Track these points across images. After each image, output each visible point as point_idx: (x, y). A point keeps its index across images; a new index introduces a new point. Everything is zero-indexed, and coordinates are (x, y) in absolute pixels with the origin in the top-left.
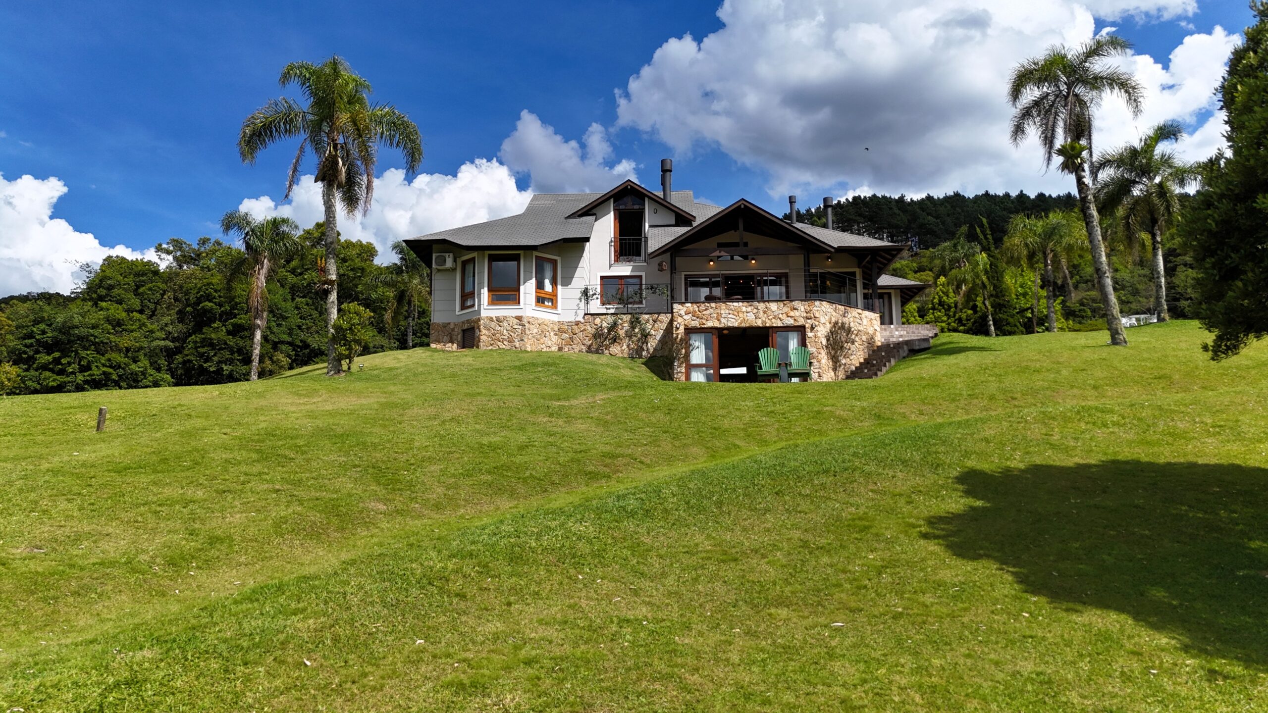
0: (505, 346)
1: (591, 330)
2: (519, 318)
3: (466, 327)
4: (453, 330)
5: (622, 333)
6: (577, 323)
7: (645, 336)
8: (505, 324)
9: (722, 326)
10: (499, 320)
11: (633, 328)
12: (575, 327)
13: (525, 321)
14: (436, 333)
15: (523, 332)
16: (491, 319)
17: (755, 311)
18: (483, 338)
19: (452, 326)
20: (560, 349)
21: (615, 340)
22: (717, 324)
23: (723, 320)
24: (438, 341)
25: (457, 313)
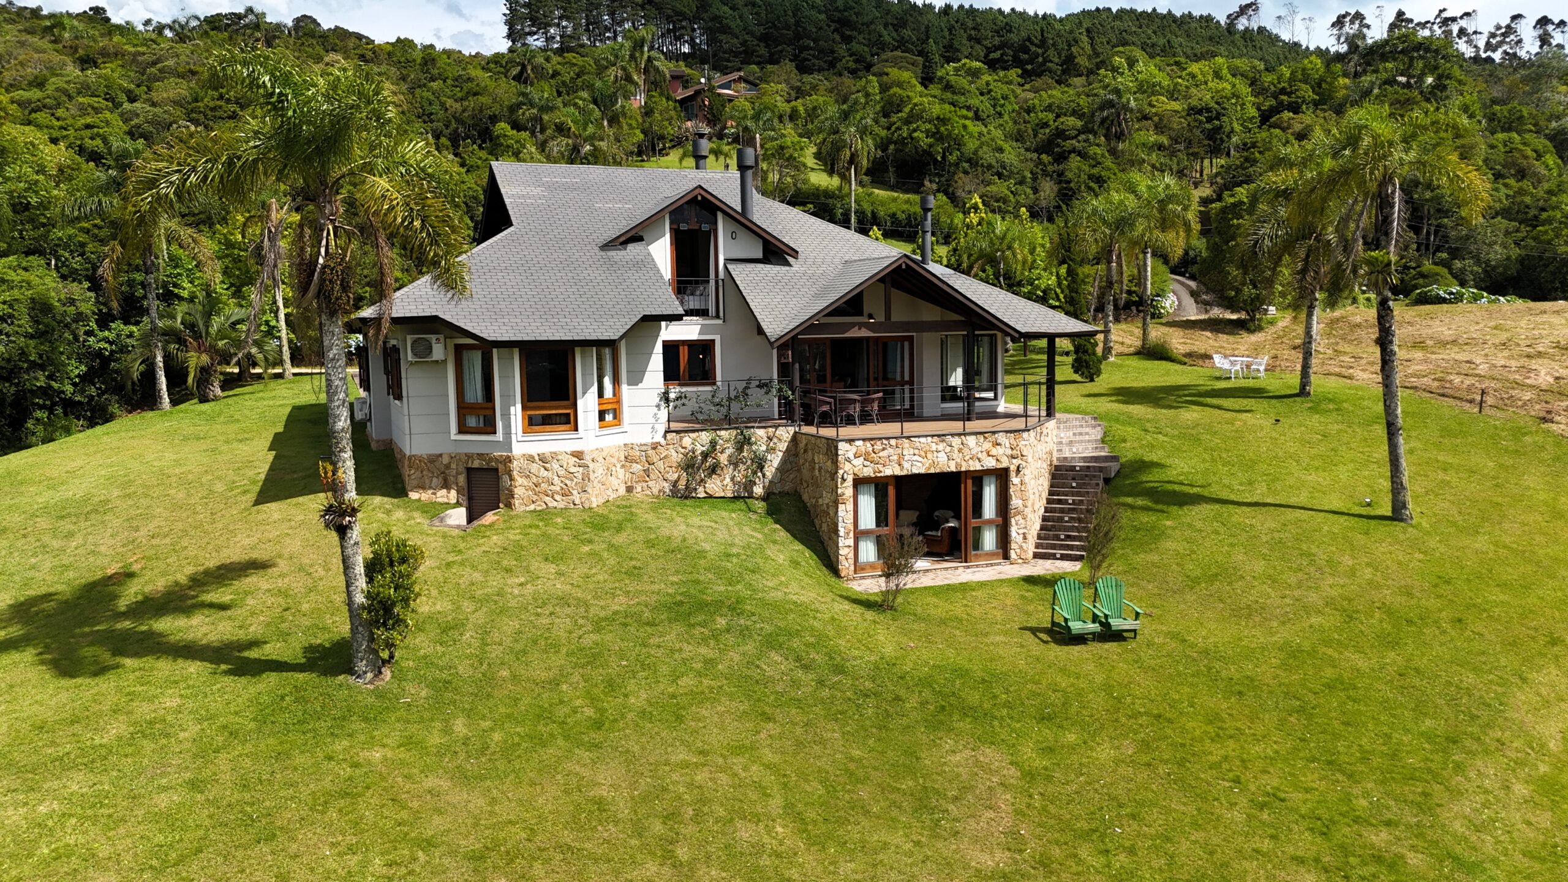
0: (559, 503)
1: (676, 457)
2: (578, 455)
3: (476, 464)
4: (448, 466)
5: (723, 459)
6: (655, 446)
7: (760, 463)
8: (555, 466)
9: (904, 473)
10: (543, 459)
11: (740, 449)
12: (651, 452)
13: (587, 460)
14: (418, 473)
15: (586, 477)
16: (531, 459)
17: (948, 449)
18: (519, 491)
19: (445, 460)
20: (629, 489)
21: (713, 470)
22: (898, 472)
23: (907, 465)
24: (422, 487)
25: (453, 437)
